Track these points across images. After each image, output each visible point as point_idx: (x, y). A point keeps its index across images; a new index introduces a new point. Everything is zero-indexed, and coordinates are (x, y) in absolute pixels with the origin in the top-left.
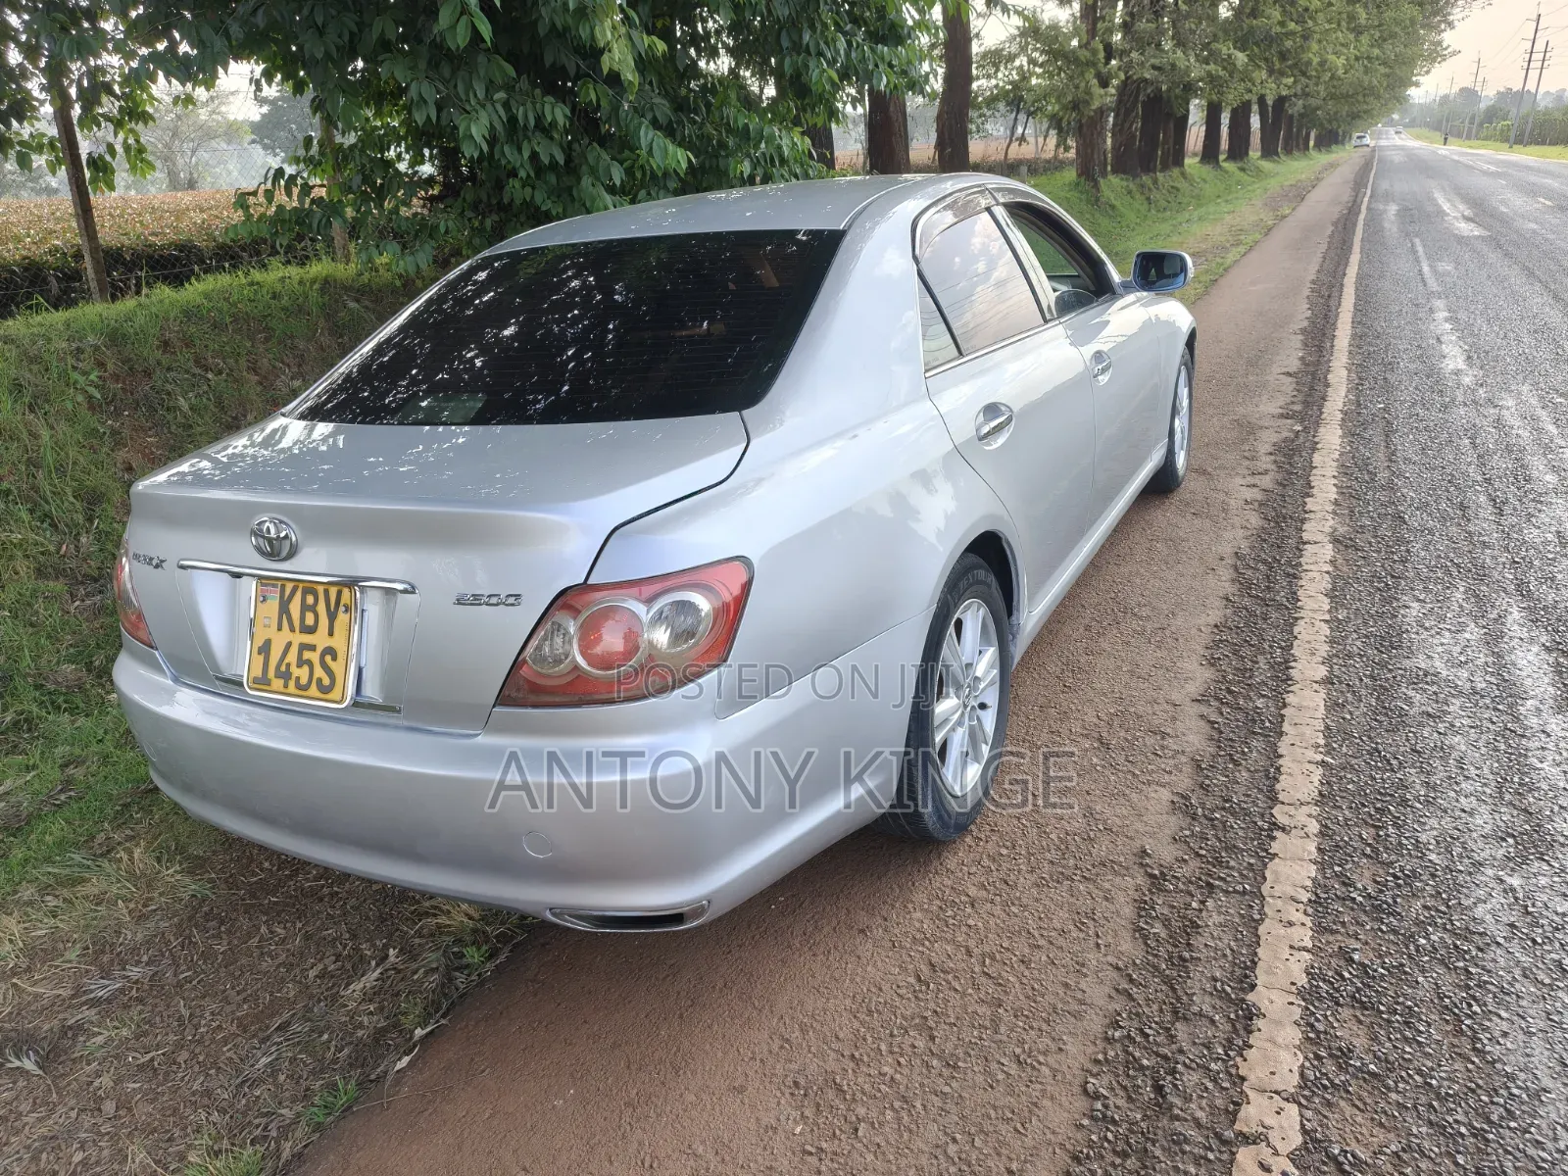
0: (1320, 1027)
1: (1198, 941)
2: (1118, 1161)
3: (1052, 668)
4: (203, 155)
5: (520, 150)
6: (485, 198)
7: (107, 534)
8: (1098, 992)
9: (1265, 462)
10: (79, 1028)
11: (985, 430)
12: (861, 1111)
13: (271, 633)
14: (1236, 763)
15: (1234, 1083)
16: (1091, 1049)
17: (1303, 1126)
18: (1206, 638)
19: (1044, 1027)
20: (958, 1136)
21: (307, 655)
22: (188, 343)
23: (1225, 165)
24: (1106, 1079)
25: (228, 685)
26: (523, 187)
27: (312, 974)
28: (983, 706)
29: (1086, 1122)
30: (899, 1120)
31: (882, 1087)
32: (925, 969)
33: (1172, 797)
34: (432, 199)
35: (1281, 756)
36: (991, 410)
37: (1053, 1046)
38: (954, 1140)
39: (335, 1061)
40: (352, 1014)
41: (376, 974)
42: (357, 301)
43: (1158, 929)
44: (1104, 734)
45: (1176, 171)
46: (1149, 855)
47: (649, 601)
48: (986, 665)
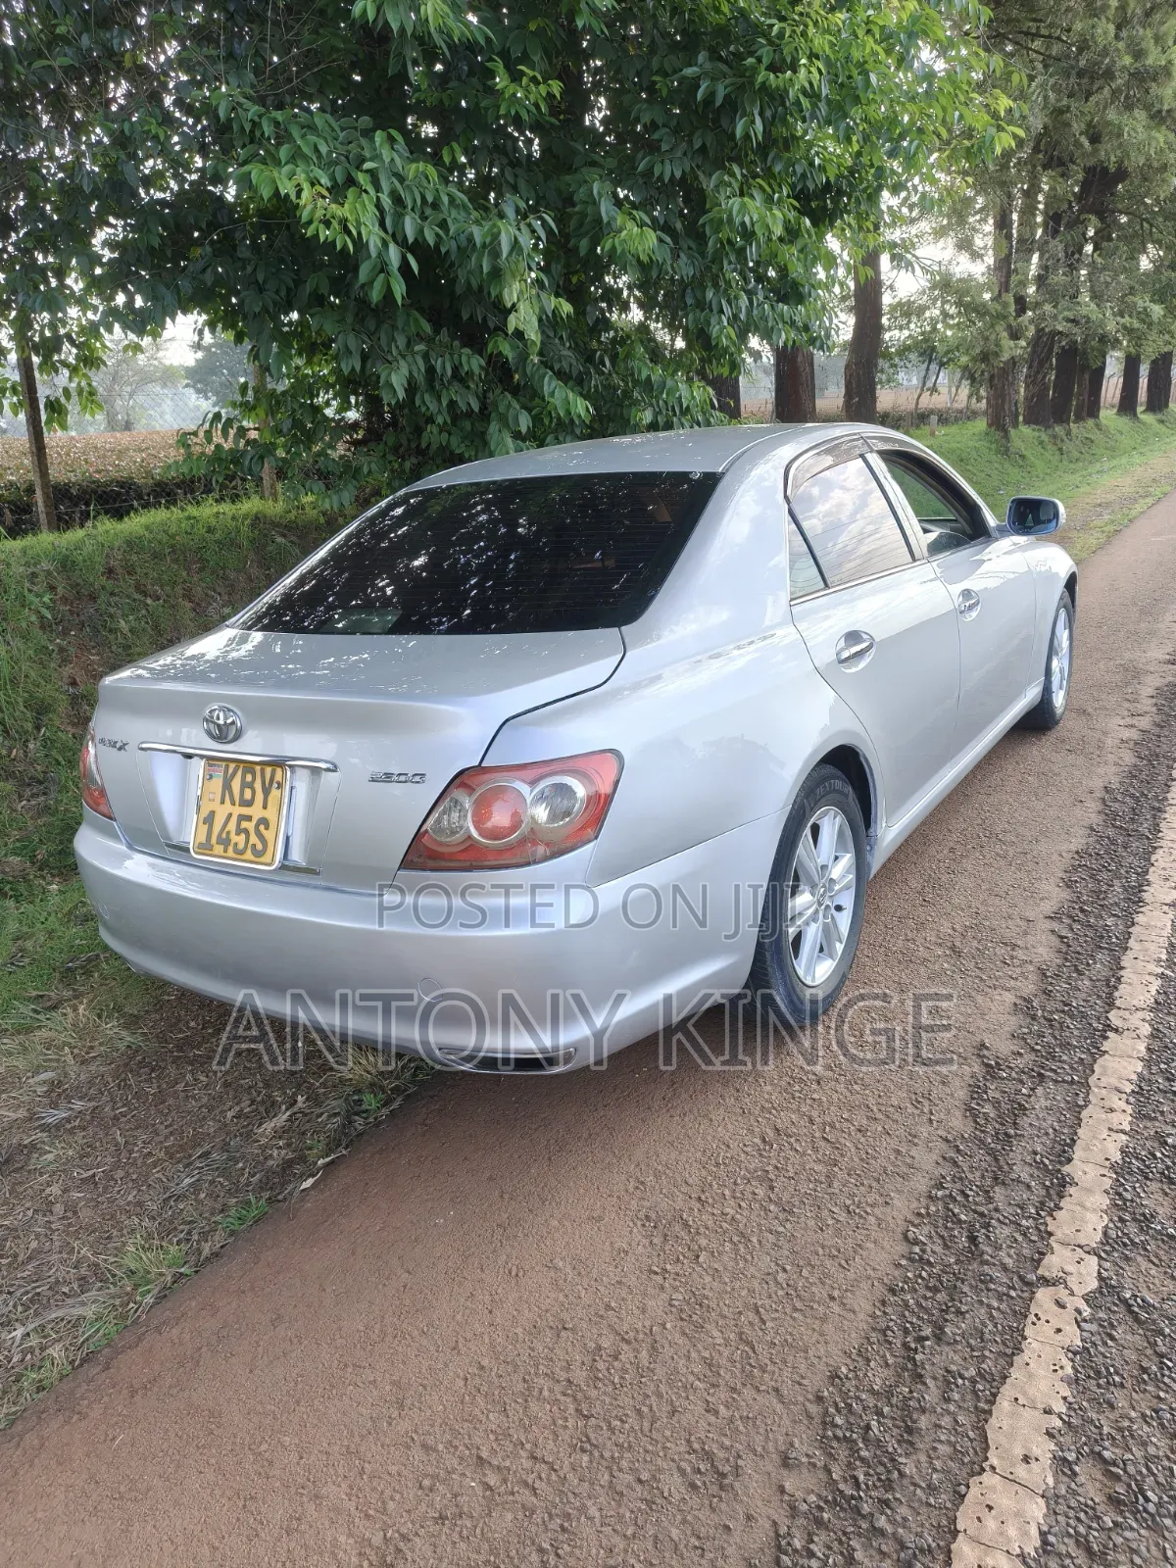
0: (1128, 1196)
1: (1023, 1122)
2: (929, 1294)
3: (914, 884)
4: (140, 398)
5: (439, 400)
6: (405, 443)
7: (53, 741)
8: (927, 1158)
9: (1147, 705)
10: (33, 1147)
11: (846, 654)
12: (703, 1242)
13: (216, 806)
14: (1080, 973)
15: (1043, 1238)
16: (915, 1204)
17: (1099, 1273)
18: (1067, 861)
19: (874, 1184)
20: (788, 1268)
21: (245, 824)
22: (130, 571)
23: (1142, 417)
24: (926, 1230)
25: (177, 851)
26: (441, 432)
27: (230, 1114)
28: (839, 908)
29: (904, 1262)
30: (737, 1251)
31: (725, 1225)
32: (771, 1133)
33: (1014, 1000)
34: (355, 443)
35: (1122, 968)
36: (853, 637)
37: (881, 1200)
38: (785, 1270)
39: (247, 1185)
40: (264, 1148)
41: (285, 1117)
42: (284, 536)
43: (988, 1109)
44: (958, 944)
45: (1090, 422)
46: (987, 1048)
47: (533, 783)
48: (842, 869)
